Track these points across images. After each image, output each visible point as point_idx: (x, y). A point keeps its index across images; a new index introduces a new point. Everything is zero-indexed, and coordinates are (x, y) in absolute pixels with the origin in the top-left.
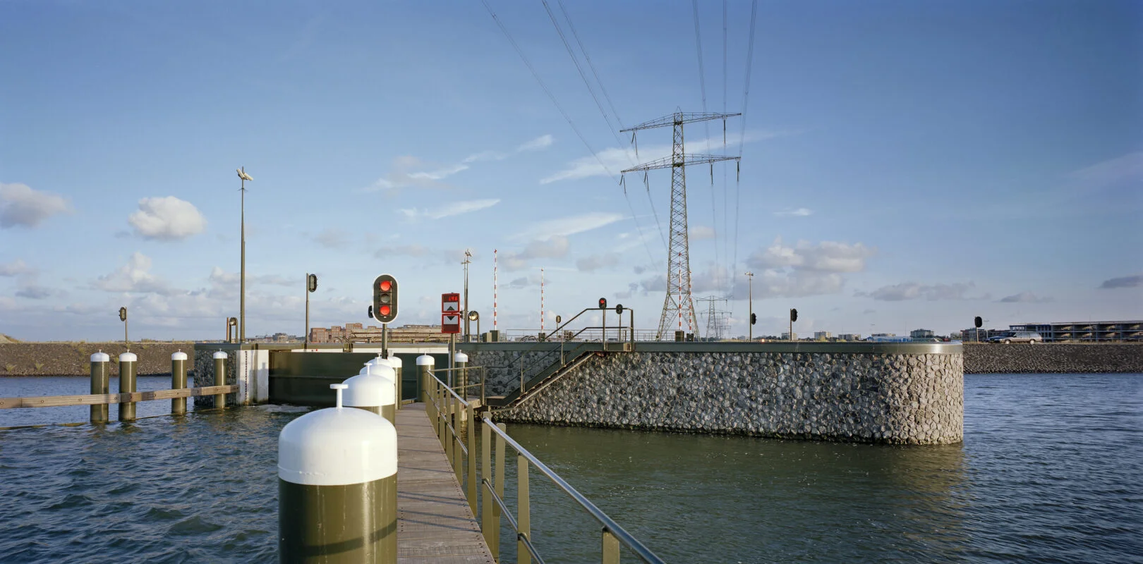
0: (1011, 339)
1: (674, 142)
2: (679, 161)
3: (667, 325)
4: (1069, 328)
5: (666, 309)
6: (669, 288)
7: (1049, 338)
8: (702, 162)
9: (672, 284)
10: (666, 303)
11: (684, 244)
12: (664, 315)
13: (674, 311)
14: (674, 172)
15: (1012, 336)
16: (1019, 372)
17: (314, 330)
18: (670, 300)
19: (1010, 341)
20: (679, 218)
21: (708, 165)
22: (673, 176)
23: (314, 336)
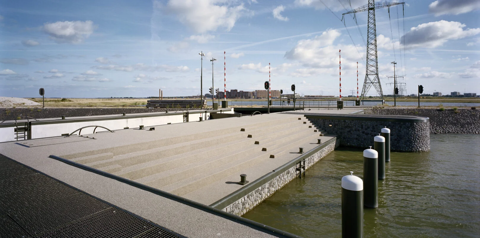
2: (372, 7)
3: (366, 91)
6: (367, 72)
9: (369, 70)
11: (375, 49)
13: (370, 84)
14: (369, 13)
18: (368, 78)
20: (372, 36)
22: (369, 15)
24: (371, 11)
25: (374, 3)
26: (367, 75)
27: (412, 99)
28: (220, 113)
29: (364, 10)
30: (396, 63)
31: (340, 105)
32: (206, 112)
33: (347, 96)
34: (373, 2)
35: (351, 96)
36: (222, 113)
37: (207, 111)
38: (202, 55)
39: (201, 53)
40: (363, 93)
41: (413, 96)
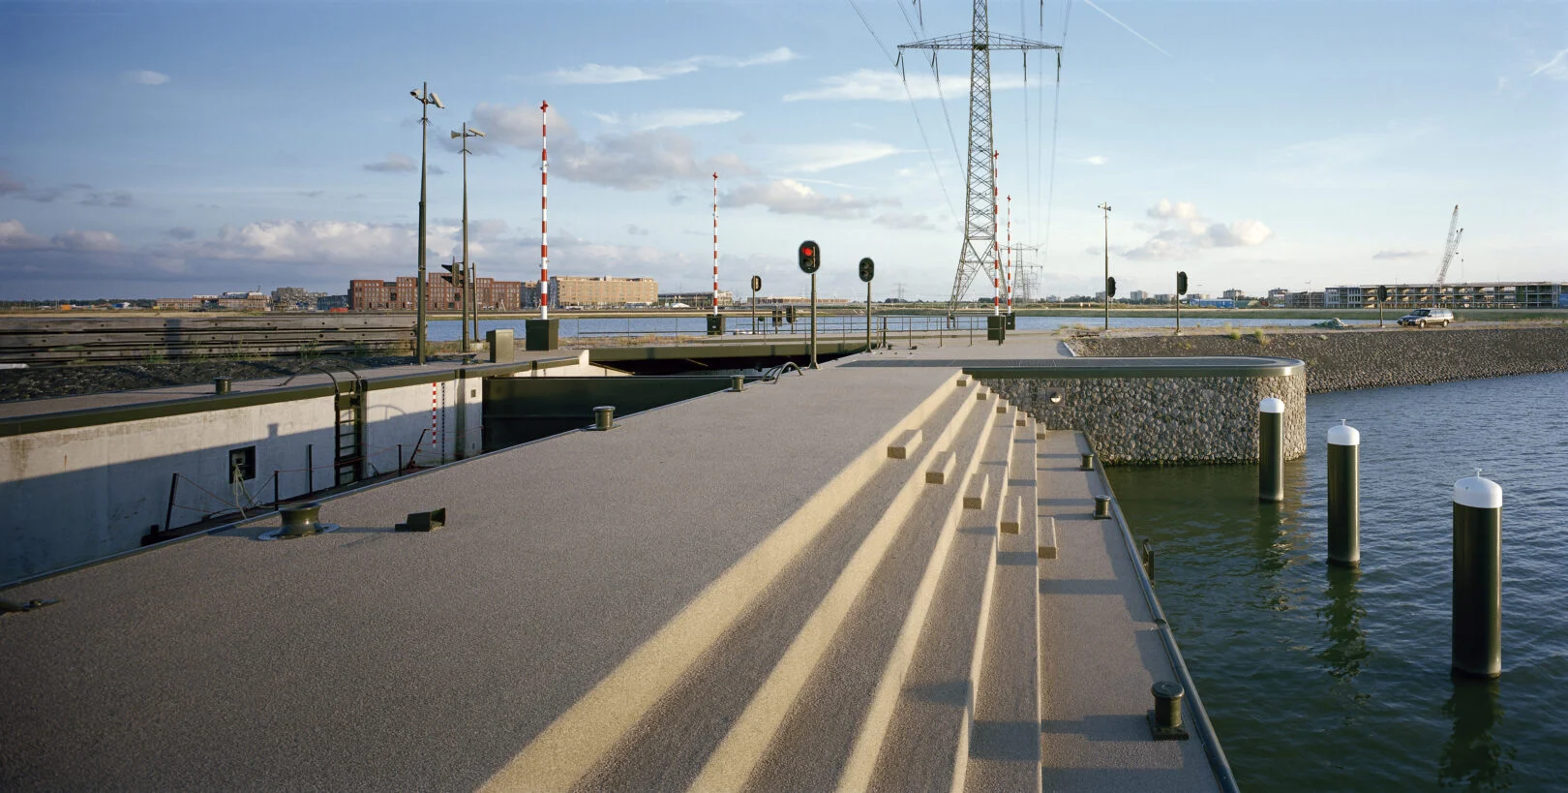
0: (1426, 319)
1: (975, 12)
2: (981, 41)
3: (964, 286)
4: (1372, 291)
5: (962, 261)
6: (967, 229)
7: (1358, 302)
8: (1011, 47)
9: (972, 224)
10: (963, 253)
11: (988, 165)
12: (961, 271)
13: (975, 265)
14: (974, 57)
15: (1424, 315)
16: (1474, 378)
17: (356, 285)
18: (969, 248)
19: (1425, 321)
20: (981, 126)
21: (1021, 52)
22: (973, 63)
23: (357, 294)
24: (980, 54)
25: (987, 31)
26: (967, 239)
27: (1060, 309)
28: (528, 374)
29: (959, 47)
30: (1110, 209)
31: (997, 329)
32: (463, 375)
33: (883, 301)
34: (985, 29)
35: (895, 301)
36: (540, 373)
37: (469, 367)
38: (424, 101)
39: (420, 93)
40: (955, 293)
41: (1161, 300)
